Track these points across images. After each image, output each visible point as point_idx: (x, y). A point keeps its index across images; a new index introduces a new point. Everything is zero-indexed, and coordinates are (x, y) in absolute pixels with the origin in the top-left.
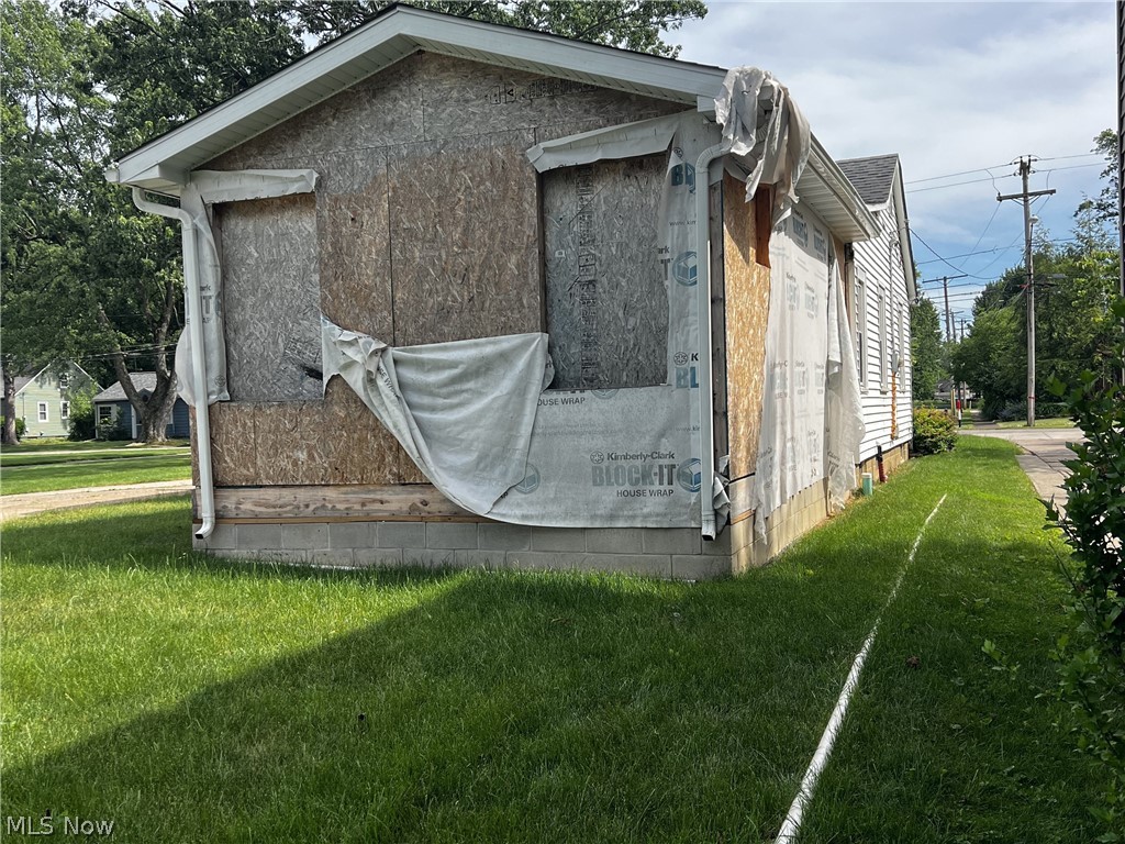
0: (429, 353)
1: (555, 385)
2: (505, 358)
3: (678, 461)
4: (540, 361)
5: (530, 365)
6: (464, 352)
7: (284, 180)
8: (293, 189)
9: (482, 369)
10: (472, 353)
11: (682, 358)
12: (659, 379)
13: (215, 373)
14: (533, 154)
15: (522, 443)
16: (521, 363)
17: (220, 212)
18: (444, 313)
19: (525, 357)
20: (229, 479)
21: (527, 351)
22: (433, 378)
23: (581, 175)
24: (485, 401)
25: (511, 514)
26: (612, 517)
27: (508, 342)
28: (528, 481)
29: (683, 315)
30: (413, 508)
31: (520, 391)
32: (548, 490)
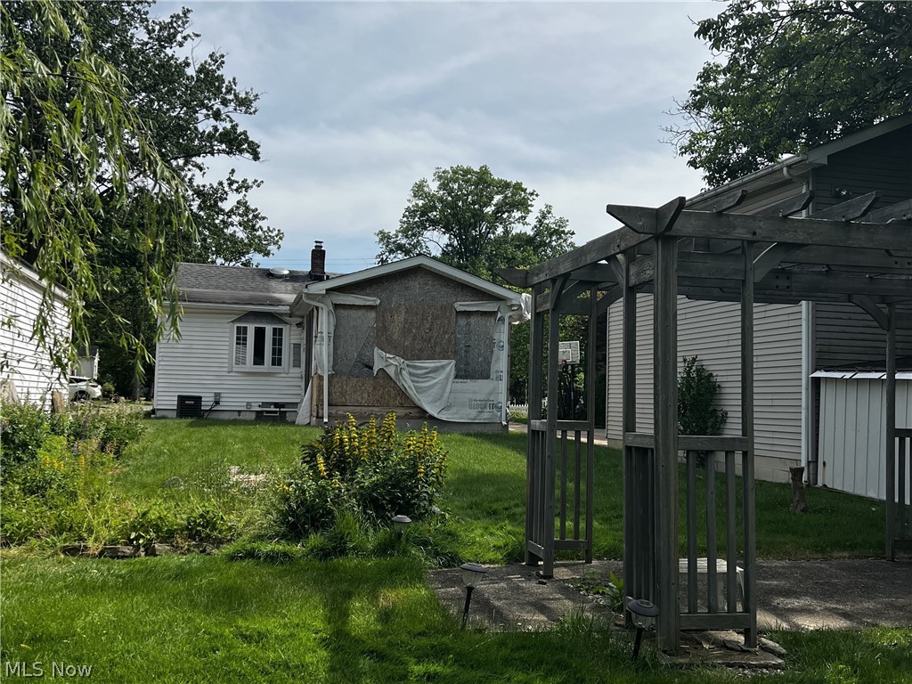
0: (418, 363)
1: (456, 377)
2: (443, 367)
3: (495, 402)
4: (454, 368)
5: (451, 370)
6: (430, 364)
7: (365, 299)
8: (368, 303)
9: (436, 370)
10: (433, 365)
11: (497, 372)
12: (487, 377)
13: (331, 364)
14: (456, 305)
15: (446, 395)
16: (448, 369)
17: (336, 306)
18: (421, 350)
19: (450, 367)
20: (334, 402)
21: (450, 366)
22: (419, 372)
23: (468, 314)
24: (436, 380)
25: (443, 417)
26: (474, 419)
27: (444, 362)
28: (447, 408)
29: (498, 359)
30: (406, 414)
31: (447, 378)
32: (454, 410)
